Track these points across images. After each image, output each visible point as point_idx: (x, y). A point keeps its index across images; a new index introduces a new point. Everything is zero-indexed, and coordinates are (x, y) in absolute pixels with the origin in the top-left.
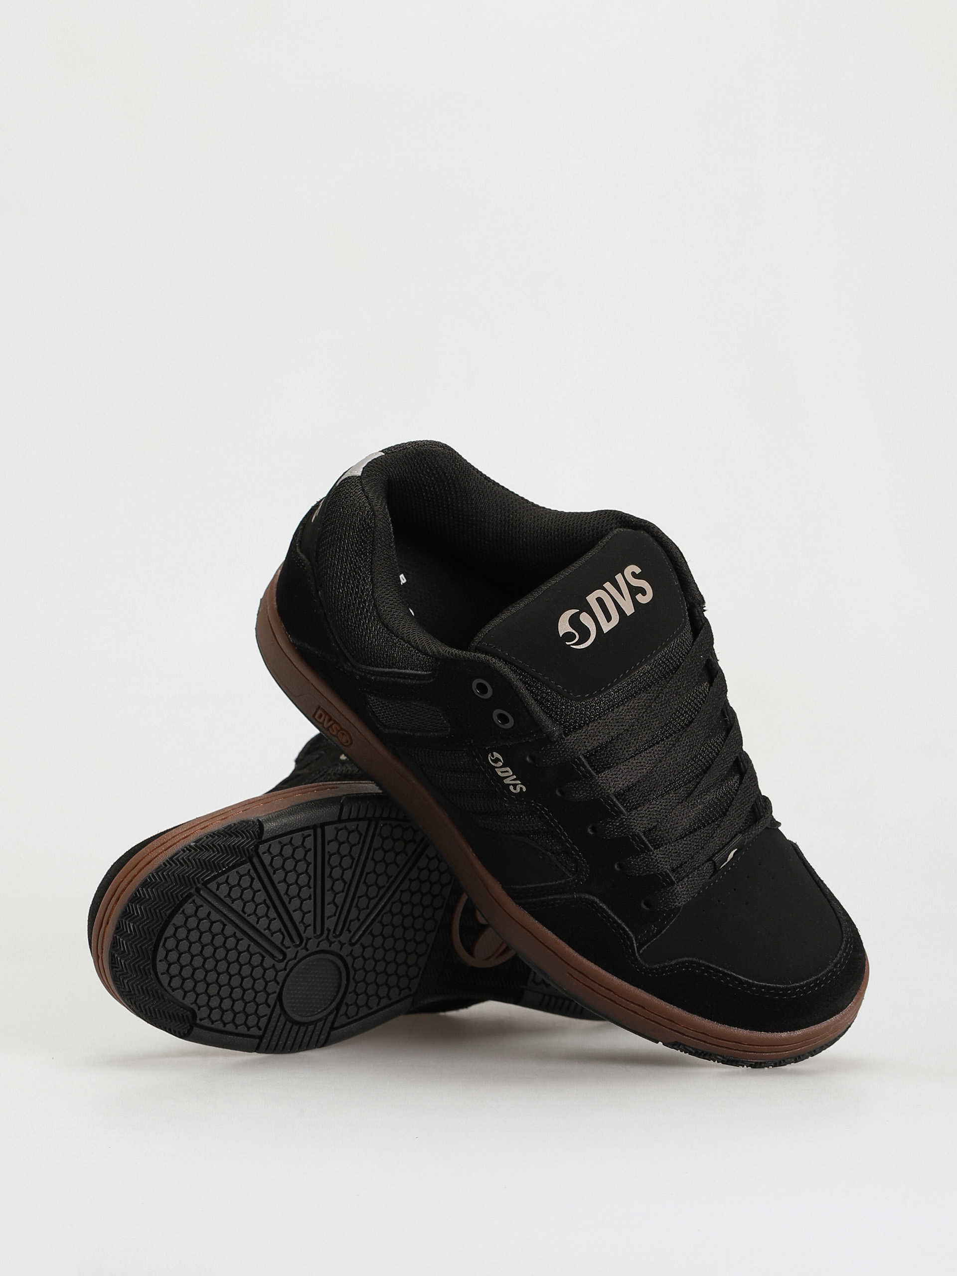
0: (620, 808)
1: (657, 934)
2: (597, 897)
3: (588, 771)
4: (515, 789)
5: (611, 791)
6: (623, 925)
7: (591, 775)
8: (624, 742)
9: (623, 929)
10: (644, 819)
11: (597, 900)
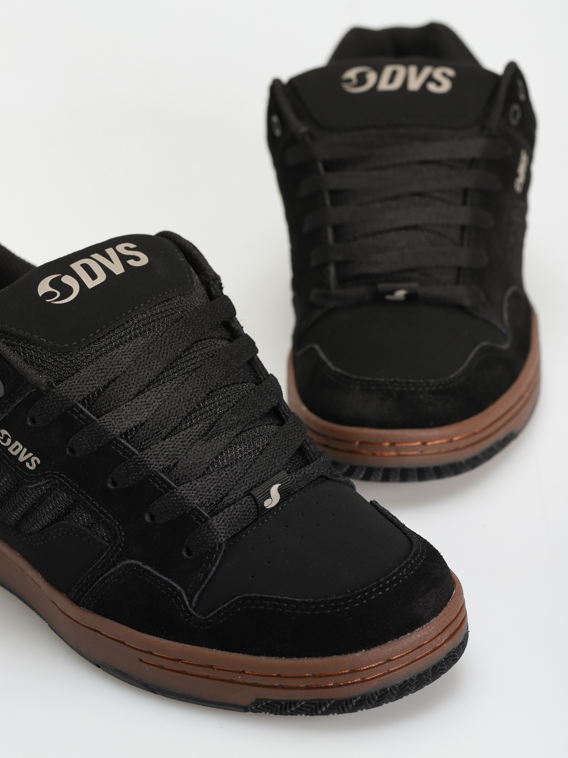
0: (131, 449)
1: (204, 579)
2: (139, 561)
3: (88, 417)
4: (31, 465)
5: (116, 432)
6: (170, 581)
7: (93, 421)
8: (123, 384)
9: (171, 585)
10: (159, 456)
11: (140, 563)
